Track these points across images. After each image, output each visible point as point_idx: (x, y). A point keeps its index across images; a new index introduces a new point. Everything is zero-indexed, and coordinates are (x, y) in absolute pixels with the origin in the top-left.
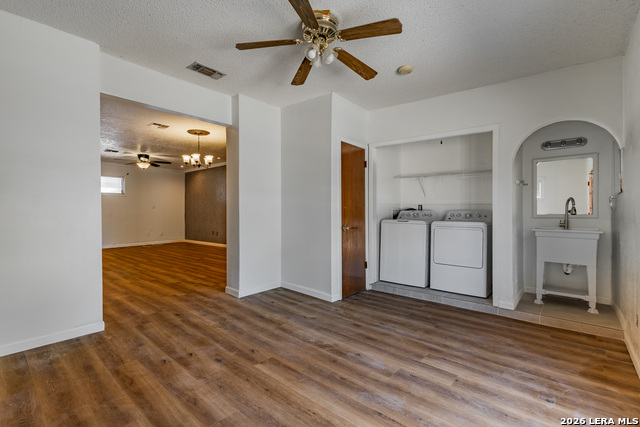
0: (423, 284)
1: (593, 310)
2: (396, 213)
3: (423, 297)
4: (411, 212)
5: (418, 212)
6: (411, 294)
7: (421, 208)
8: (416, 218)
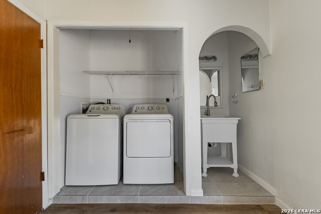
0: (115, 181)
1: (236, 174)
2: (85, 107)
3: (118, 200)
4: (101, 106)
5: (106, 105)
6: (105, 200)
7: (109, 102)
8: (106, 112)
